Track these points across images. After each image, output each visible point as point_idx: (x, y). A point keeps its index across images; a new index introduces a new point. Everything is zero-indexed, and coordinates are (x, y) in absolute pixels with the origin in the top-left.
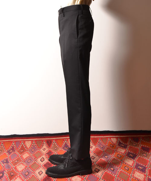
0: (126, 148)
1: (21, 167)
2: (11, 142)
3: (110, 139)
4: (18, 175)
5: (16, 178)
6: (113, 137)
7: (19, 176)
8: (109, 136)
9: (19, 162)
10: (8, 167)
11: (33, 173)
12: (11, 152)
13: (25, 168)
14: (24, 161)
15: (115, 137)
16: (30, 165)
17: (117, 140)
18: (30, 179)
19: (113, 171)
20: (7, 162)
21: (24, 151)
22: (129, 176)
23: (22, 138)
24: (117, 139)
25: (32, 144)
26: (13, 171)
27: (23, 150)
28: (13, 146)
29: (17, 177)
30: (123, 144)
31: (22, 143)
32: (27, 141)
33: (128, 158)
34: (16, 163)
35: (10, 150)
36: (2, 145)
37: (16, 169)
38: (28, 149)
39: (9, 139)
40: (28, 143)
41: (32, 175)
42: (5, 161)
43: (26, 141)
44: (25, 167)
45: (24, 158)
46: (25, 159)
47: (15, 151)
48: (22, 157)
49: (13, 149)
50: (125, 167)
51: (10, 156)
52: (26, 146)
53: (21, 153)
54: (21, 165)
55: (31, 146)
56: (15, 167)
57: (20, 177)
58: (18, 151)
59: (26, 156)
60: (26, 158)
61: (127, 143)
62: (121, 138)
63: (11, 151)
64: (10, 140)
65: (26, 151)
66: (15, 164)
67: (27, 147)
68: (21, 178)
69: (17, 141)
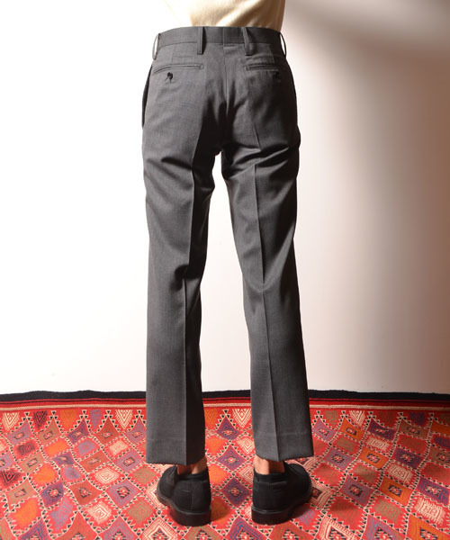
0: (391, 438)
1: (106, 476)
2: (79, 411)
3: (348, 413)
4: (101, 496)
5: (94, 504)
6: (356, 409)
7: (103, 500)
8: (343, 406)
9: (102, 463)
10: (73, 473)
11: (139, 491)
12: (79, 437)
13: (119, 479)
14: (114, 461)
15: (359, 410)
16: (131, 472)
17: (366, 418)
18: (132, 506)
19: (358, 495)
20: (69, 461)
21: (112, 436)
22: (403, 510)
23: (108, 402)
24: (366, 414)
25: (133, 418)
26: (86, 486)
27: (111, 431)
28: (83, 420)
29: (98, 500)
30: (381, 428)
31: (108, 415)
32: (121, 409)
33: (399, 463)
34: (93, 466)
35: (76, 431)
36: (54, 416)
37: (93, 478)
38: (122, 430)
39: (73, 402)
40: (124, 416)
41: (139, 499)
42: (64, 459)
43: (117, 408)
44: (117, 476)
45: (115, 453)
46: (116, 456)
47: (88, 434)
48: (108, 450)
49: (82, 428)
50: (390, 487)
51: (76, 447)
52: (117, 422)
53: (105, 440)
54: (107, 470)
55: (131, 423)
56: (91, 475)
57: (106, 503)
58: (97, 435)
59: (117, 447)
60: (120, 453)
61: (392, 425)
62: (376, 411)
63: (78, 434)
64: (74, 406)
65: (118, 435)
66: (91, 467)
67: (119, 426)
68: (109, 506)
69: (93, 408)
